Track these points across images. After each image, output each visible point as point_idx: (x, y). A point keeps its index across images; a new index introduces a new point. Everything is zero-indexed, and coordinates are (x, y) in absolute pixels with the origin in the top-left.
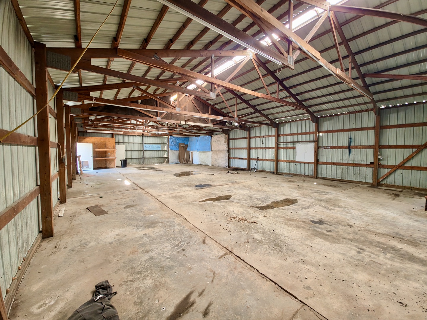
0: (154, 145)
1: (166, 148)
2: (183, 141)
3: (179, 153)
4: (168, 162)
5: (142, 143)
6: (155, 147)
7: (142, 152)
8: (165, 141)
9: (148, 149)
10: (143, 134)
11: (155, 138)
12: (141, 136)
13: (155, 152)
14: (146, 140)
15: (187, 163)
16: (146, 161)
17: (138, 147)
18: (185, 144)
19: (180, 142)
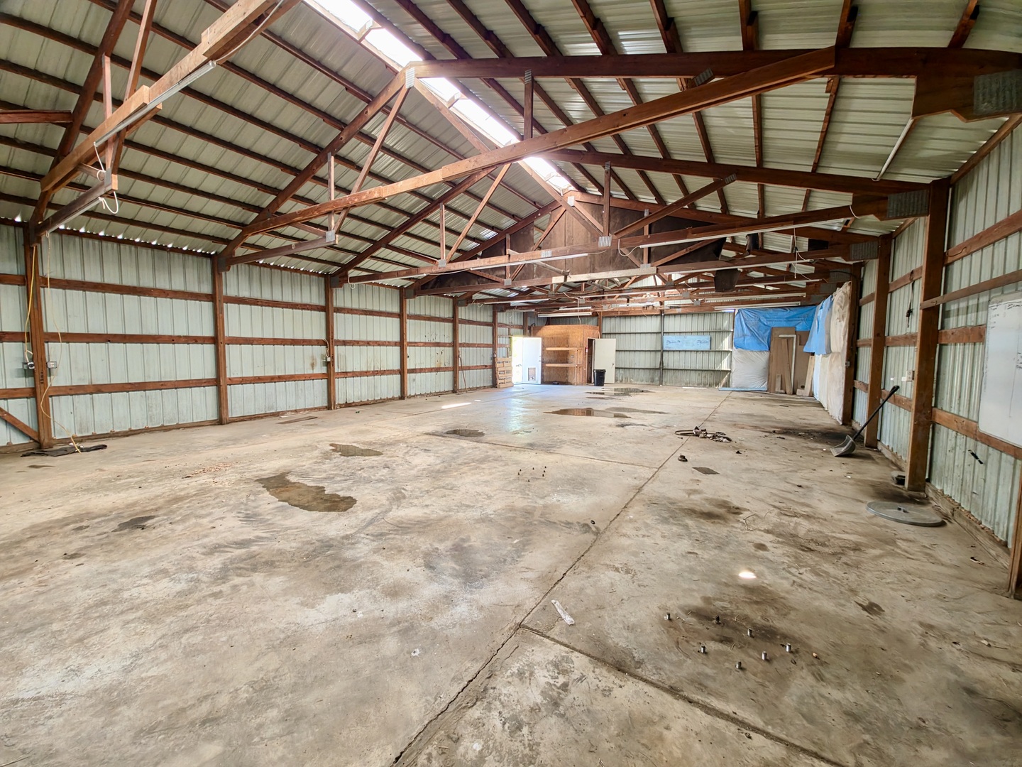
0: (689, 337)
1: (726, 344)
2: (788, 319)
3: (770, 360)
4: (727, 385)
5: (661, 333)
6: (693, 342)
7: (659, 354)
8: (726, 324)
9: (674, 347)
10: (662, 311)
11: (695, 318)
12: (657, 315)
13: (694, 354)
14: (672, 324)
15: (794, 393)
16: (668, 376)
17: (649, 343)
18: (799, 328)
19: (775, 324)
